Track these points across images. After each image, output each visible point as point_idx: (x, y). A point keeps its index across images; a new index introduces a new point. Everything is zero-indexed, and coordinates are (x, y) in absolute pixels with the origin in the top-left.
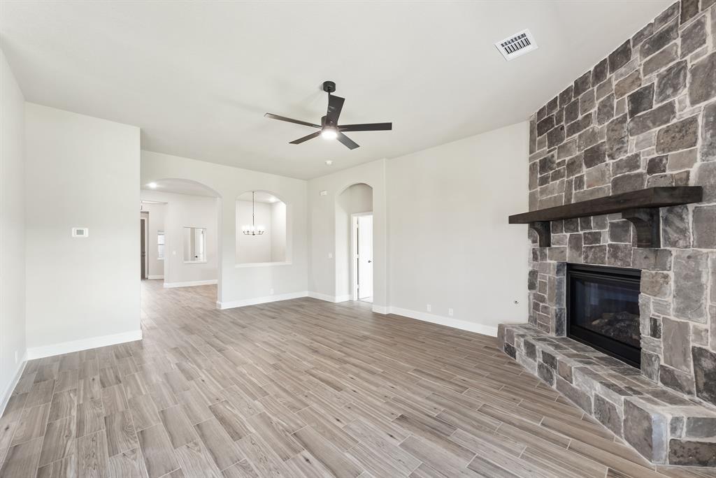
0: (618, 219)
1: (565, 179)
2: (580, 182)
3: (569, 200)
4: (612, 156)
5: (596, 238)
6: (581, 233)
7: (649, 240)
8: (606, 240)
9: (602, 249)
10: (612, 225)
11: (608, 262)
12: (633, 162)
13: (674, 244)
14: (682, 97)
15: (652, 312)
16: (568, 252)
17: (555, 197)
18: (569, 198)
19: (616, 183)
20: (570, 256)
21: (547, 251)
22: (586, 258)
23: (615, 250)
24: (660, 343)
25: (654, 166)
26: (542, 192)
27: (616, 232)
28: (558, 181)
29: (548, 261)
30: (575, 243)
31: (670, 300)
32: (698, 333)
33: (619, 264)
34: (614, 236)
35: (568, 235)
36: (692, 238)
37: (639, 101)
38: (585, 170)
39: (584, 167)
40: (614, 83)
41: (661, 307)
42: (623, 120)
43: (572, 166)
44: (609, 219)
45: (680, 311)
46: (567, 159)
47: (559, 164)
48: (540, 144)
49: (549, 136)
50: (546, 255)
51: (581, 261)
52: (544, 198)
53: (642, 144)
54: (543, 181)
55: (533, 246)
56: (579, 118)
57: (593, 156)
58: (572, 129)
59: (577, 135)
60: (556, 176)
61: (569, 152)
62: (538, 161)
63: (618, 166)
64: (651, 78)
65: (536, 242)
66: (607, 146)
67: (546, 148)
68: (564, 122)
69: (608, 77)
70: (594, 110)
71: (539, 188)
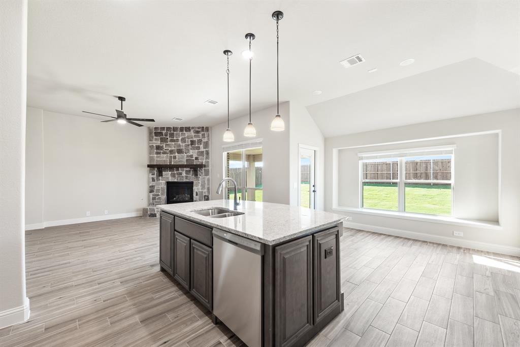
0: (188, 169)
1: (169, 155)
2: (175, 157)
3: (171, 162)
4: (186, 153)
5: (181, 174)
6: (175, 172)
7: (196, 175)
8: (184, 174)
9: (183, 177)
10: (186, 171)
11: (185, 180)
12: (191, 156)
13: (200, 175)
14: (201, 146)
15: (196, 191)
16: (170, 178)
17: (164, 160)
19: (187, 160)
20: (171, 179)
21: (160, 178)
23: (187, 177)
24: (198, 197)
25: (196, 158)
26: (157, 157)
27: (187, 172)
28: (165, 155)
29: (161, 181)
30: (173, 175)
31: (200, 187)
32: (205, 192)
33: (188, 181)
34: (186, 174)
35: (170, 173)
36: (204, 174)
37: (193, 142)
38: (177, 154)
39: (176, 153)
40: (186, 135)
41: (198, 189)
42: (189, 145)
43: (171, 152)
44: (185, 169)
45: (202, 189)
46: (169, 149)
47: (166, 149)
48: (156, 139)
49: (161, 138)
50: (159, 180)
51: (176, 180)
52: (158, 159)
53: (194, 153)
54: (157, 153)
55: (152, 176)
56: (175, 138)
57: (180, 151)
58: (172, 141)
59: (173, 143)
60: (164, 153)
61: (170, 147)
62: (155, 145)
63: (188, 156)
64: (196, 139)
65: (154, 175)
66: (184, 150)
67: (159, 142)
68: (168, 137)
69: (184, 132)
70: (180, 138)
71: (155, 155)
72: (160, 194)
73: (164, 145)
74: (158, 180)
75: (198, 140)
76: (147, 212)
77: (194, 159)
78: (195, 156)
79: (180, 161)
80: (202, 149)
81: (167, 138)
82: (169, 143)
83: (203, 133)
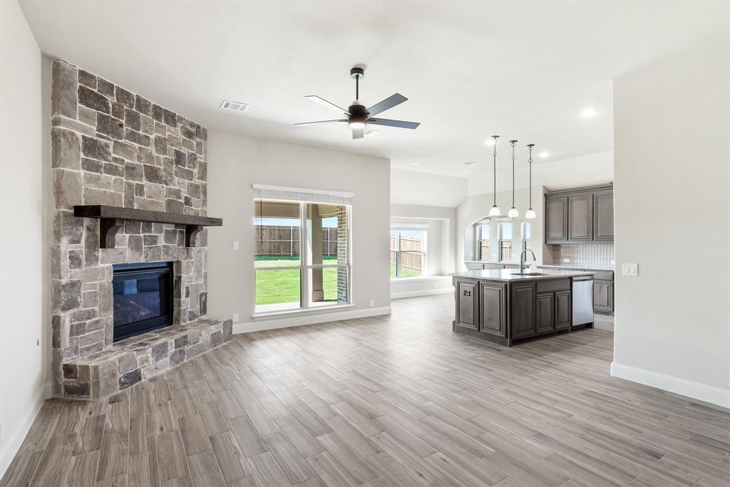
0: (171, 228)
1: (124, 178)
2: (140, 190)
3: (131, 203)
4: (166, 183)
5: (154, 240)
6: (142, 235)
8: (162, 242)
9: (159, 249)
10: (168, 232)
12: (177, 193)
16: (128, 252)
17: (111, 193)
18: (130, 201)
19: (169, 203)
20: (130, 257)
21: (99, 253)
22: (146, 257)
26: (89, 180)
27: (169, 237)
28: (114, 177)
29: (100, 266)
30: (135, 244)
32: (201, 286)
34: (167, 239)
35: (127, 236)
37: (179, 158)
38: (144, 182)
39: (144, 179)
40: (168, 133)
42: (171, 162)
43: (131, 170)
44: (165, 227)
45: (196, 279)
46: (126, 160)
47: (116, 160)
48: (84, 116)
49: (100, 115)
50: (97, 259)
51: (142, 260)
52: (93, 187)
53: (180, 185)
54: (88, 166)
55: (73, 247)
56: (141, 132)
57: (153, 175)
58: (133, 137)
59: (137, 145)
60: (111, 170)
61: (129, 154)
62: (79, 134)
63: (170, 192)
64: (185, 150)
65: (78, 242)
66: (164, 173)
67: (95, 128)
68: (123, 122)
69: (163, 124)
70: (152, 137)
71: (82, 172)
72: (96, 309)
73: (111, 144)
74: (92, 259)
75: (189, 156)
76: (114, 375)
77: (182, 201)
78: (184, 194)
79: (152, 203)
80: (196, 181)
81: (121, 125)
82: (123, 141)
83: (198, 139)
